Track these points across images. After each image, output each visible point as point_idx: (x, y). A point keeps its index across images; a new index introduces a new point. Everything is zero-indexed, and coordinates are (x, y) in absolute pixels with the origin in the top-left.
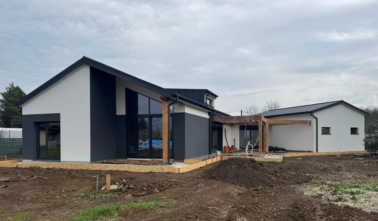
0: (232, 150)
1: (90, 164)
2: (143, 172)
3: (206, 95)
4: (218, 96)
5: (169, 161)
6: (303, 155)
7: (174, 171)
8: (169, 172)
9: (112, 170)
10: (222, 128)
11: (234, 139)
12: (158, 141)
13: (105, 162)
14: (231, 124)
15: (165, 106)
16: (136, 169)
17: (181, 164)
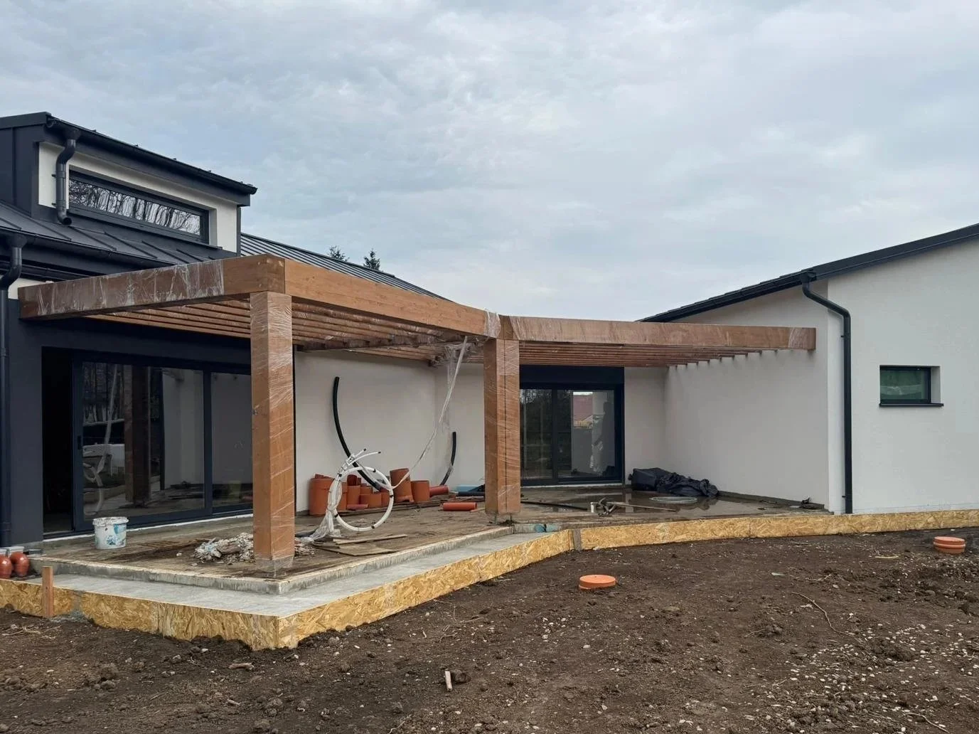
6: (720, 534)
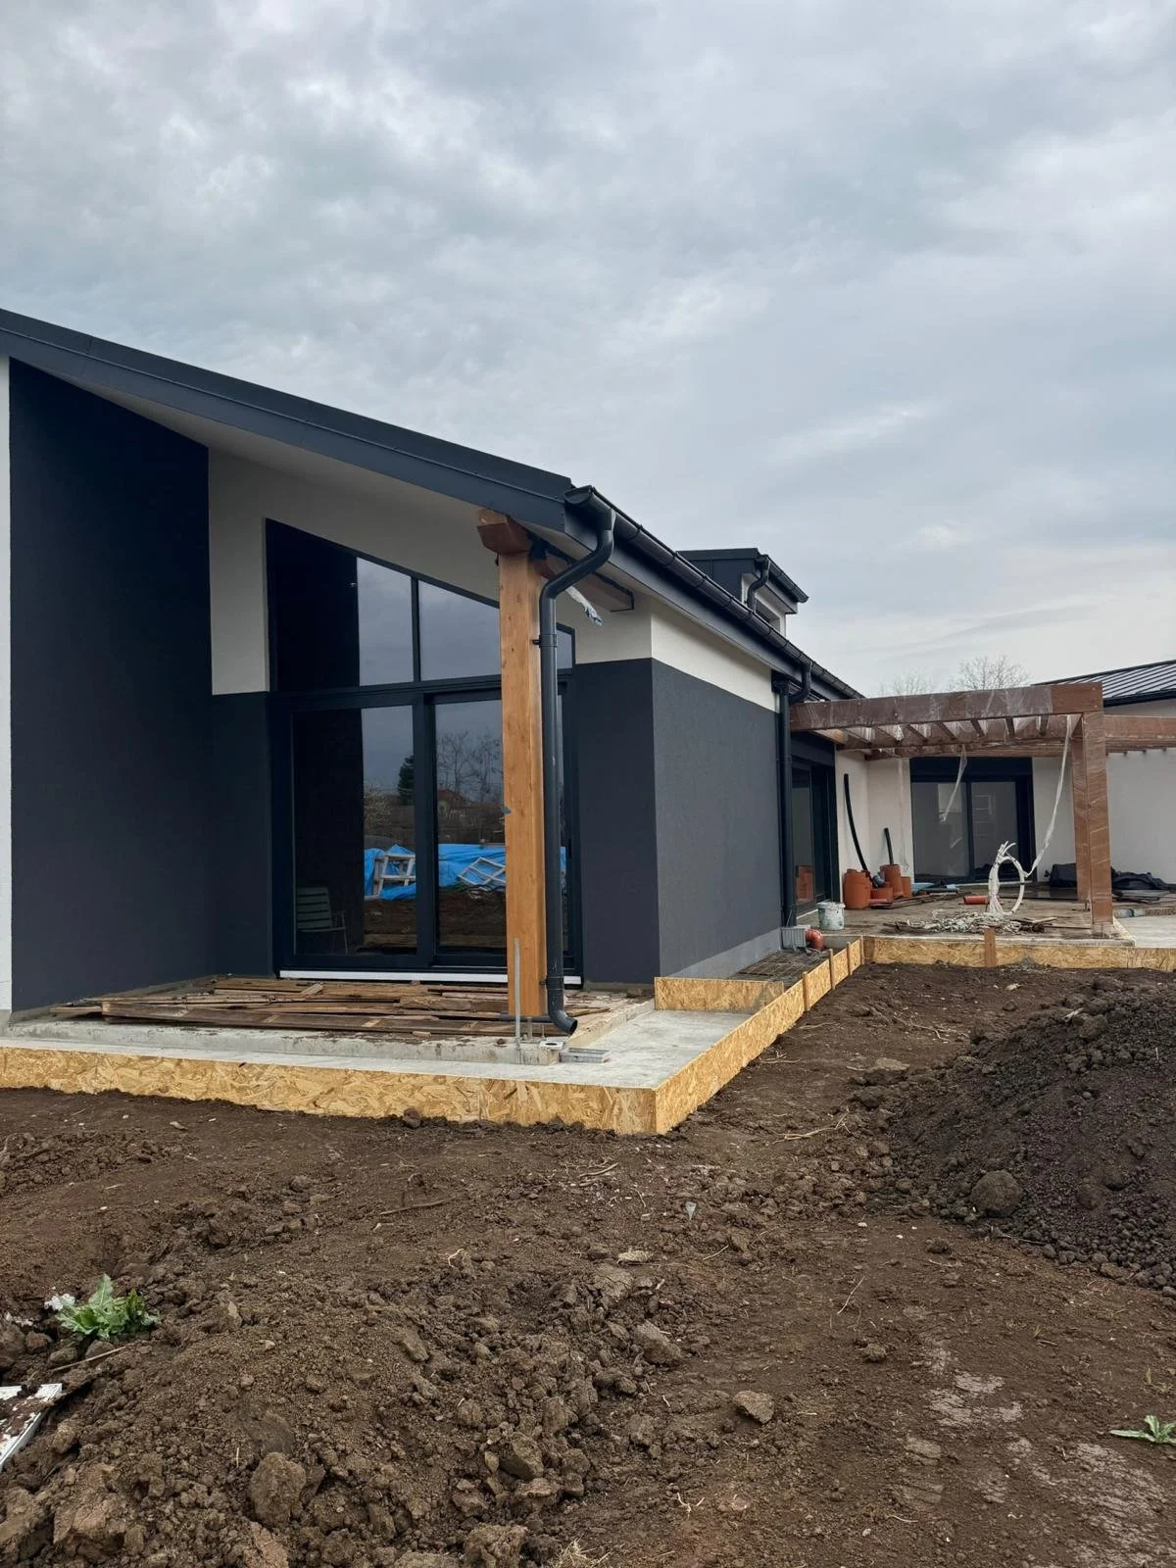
0: (889, 892)
1: (12, 1022)
2: (351, 1111)
3: (747, 582)
4: (805, 599)
5: (554, 1002)
7: (602, 1111)
8: (557, 1118)
9: (123, 1090)
10: (831, 771)
11: (886, 831)
12: (481, 848)
13: (106, 1009)
14: (868, 751)
15: (519, 599)
16: (293, 1088)
17: (634, 1016)
